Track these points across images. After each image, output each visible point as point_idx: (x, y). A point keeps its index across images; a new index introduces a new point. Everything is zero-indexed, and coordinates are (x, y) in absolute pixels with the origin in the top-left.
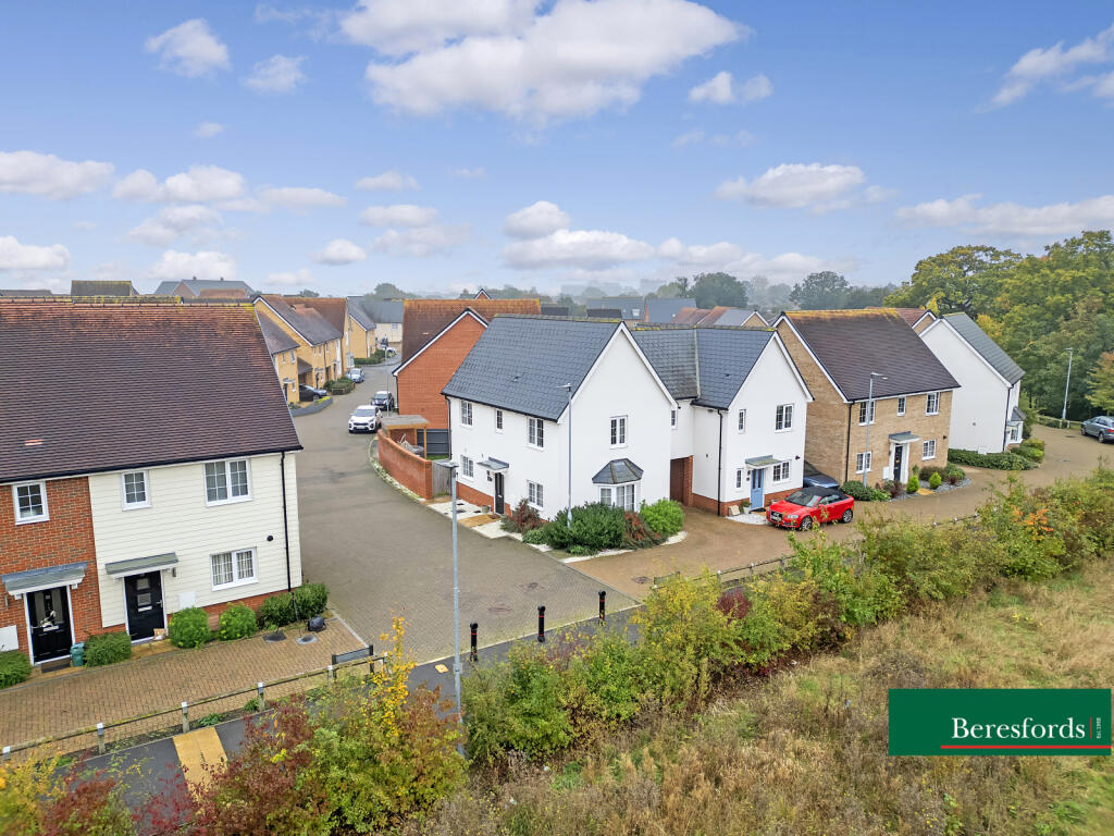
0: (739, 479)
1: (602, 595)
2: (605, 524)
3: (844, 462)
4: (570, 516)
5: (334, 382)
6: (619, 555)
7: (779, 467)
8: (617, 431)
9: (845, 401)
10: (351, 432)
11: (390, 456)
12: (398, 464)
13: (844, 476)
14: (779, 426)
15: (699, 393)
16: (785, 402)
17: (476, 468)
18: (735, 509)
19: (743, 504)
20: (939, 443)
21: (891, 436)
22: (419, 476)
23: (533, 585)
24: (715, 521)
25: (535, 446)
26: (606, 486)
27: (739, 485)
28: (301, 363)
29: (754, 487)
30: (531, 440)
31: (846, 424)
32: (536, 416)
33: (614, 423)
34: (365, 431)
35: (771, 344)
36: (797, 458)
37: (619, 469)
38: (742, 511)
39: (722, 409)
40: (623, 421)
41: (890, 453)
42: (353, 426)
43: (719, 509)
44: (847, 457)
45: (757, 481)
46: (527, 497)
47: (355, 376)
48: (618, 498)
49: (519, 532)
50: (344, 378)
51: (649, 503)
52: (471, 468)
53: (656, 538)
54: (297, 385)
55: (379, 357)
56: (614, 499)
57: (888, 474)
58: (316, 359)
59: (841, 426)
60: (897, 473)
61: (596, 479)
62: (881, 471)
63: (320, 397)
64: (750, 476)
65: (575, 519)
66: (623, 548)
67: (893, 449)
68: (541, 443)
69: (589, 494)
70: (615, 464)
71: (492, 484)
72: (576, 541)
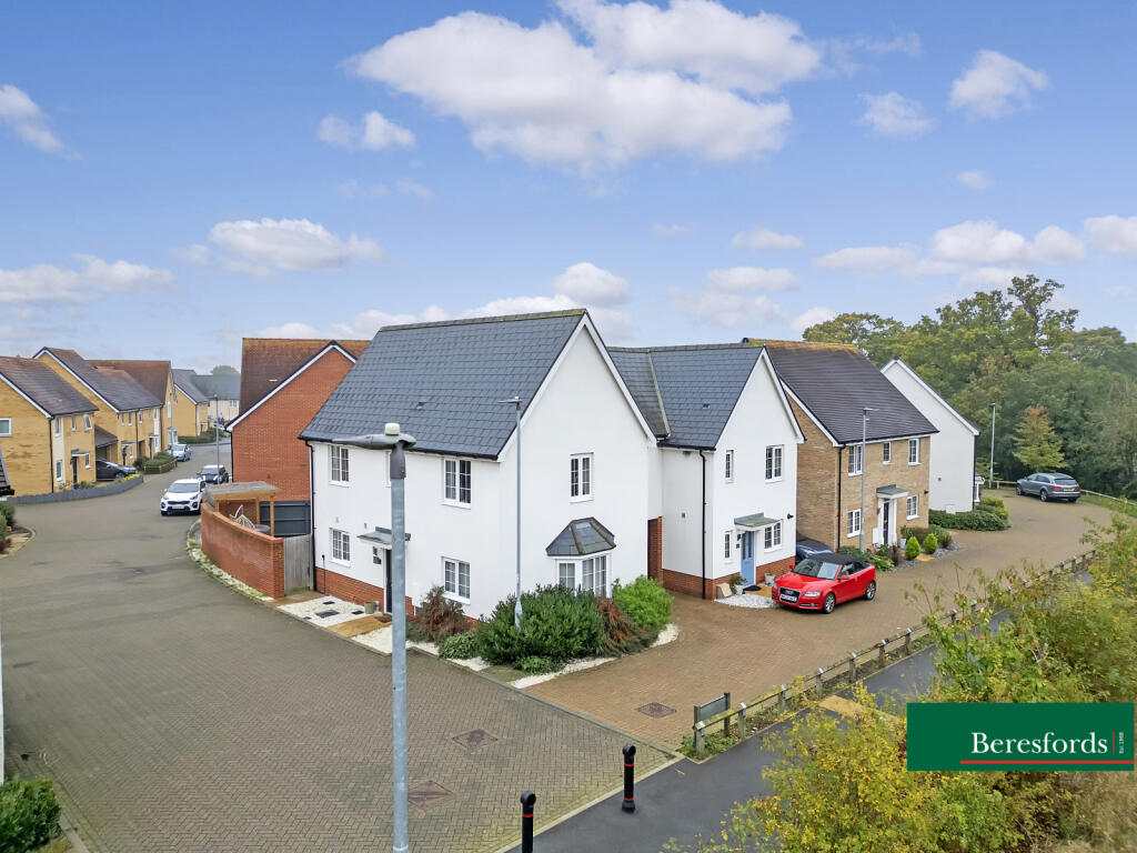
0: (728, 546)
1: (630, 754)
2: (575, 618)
3: (836, 523)
4: (519, 609)
5: (147, 459)
6: (599, 668)
7: (769, 529)
8: (580, 474)
9: (835, 444)
10: (164, 514)
11: (218, 539)
12: (231, 549)
13: (836, 540)
14: (769, 475)
15: (668, 430)
16: (774, 442)
17: (354, 543)
18: (725, 588)
19: (734, 580)
20: (921, 500)
21: (879, 490)
22: (264, 564)
23: (476, 736)
24: (703, 606)
25: (456, 502)
26: (567, 560)
27: (727, 555)
28: (99, 432)
29: (744, 557)
30: (449, 493)
31: (836, 473)
32: (458, 454)
33: (575, 463)
34: (185, 513)
35: (759, 368)
36: (790, 517)
37: (583, 534)
38: (734, 592)
39: (706, 450)
40: (586, 461)
41: (878, 511)
42: (167, 506)
43: (703, 589)
44: (839, 516)
45: (747, 548)
46: (441, 583)
47: (178, 453)
48: (584, 578)
49: (431, 640)
50: (162, 454)
51: (623, 584)
52: (346, 547)
53: (645, 636)
54: (93, 459)
55: (209, 437)
56: (579, 580)
57: (878, 538)
58: (123, 429)
59: (830, 476)
60: (886, 535)
61: (552, 550)
62: (870, 534)
63: (125, 475)
64: (740, 542)
65: (528, 613)
66: (601, 655)
67: (881, 505)
68: (466, 497)
69: (543, 573)
70: (578, 526)
71: (382, 568)
72: (534, 650)
